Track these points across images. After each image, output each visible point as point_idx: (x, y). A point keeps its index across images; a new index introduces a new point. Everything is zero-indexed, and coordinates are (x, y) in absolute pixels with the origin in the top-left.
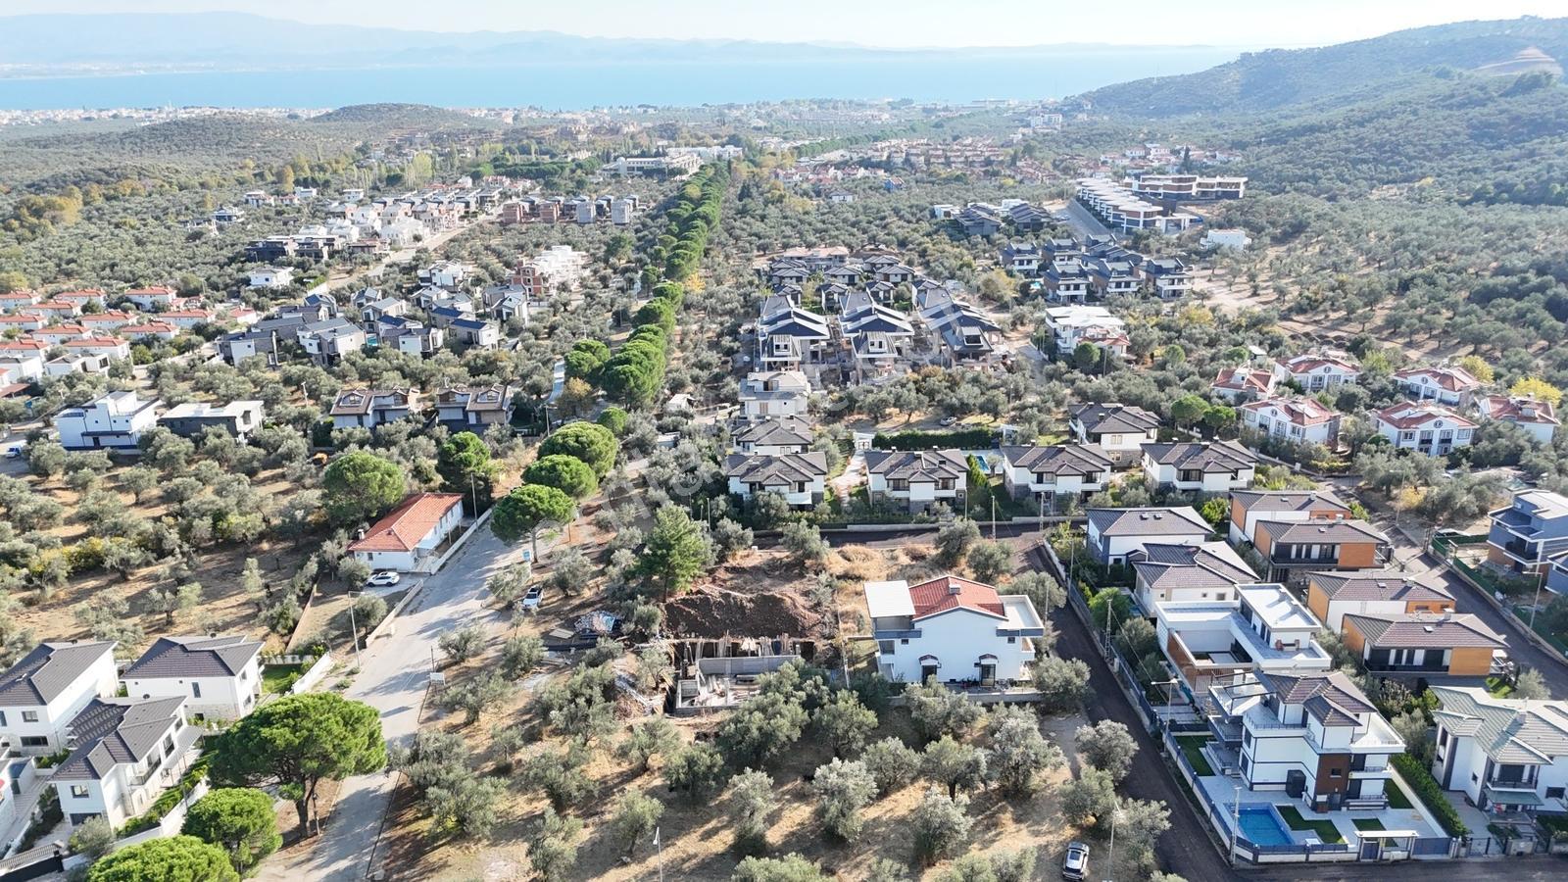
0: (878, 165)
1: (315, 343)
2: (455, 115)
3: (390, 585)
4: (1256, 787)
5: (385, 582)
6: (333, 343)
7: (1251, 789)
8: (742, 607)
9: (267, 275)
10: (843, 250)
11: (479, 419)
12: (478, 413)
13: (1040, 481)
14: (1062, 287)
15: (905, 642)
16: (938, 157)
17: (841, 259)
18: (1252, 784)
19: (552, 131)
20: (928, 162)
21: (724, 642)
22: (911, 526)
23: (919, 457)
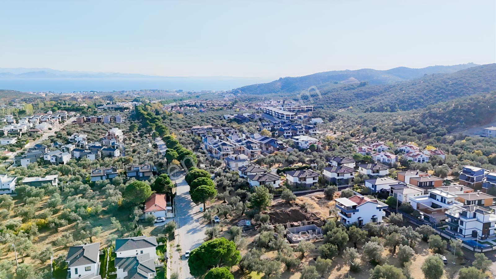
0: (193, 106)
1: (54, 158)
2: (25, 94)
3: (163, 222)
4: (466, 237)
5: (161, 221)
6: (61, 158)
7: (464, 237)
8: (288, 214)
9: (8, 140)
10: (211, 126)
11: (143, 175)
12: (143, 173)
13: (338, 176)
14: (285, 133)
15: (354, 214)
16: (210, 104)
17: (211, 129)
18: (465, 236)
19: (68, 98)
20: (207, 105)
21: (288, 224)
22: (310, 191)
23: (305, 171)
